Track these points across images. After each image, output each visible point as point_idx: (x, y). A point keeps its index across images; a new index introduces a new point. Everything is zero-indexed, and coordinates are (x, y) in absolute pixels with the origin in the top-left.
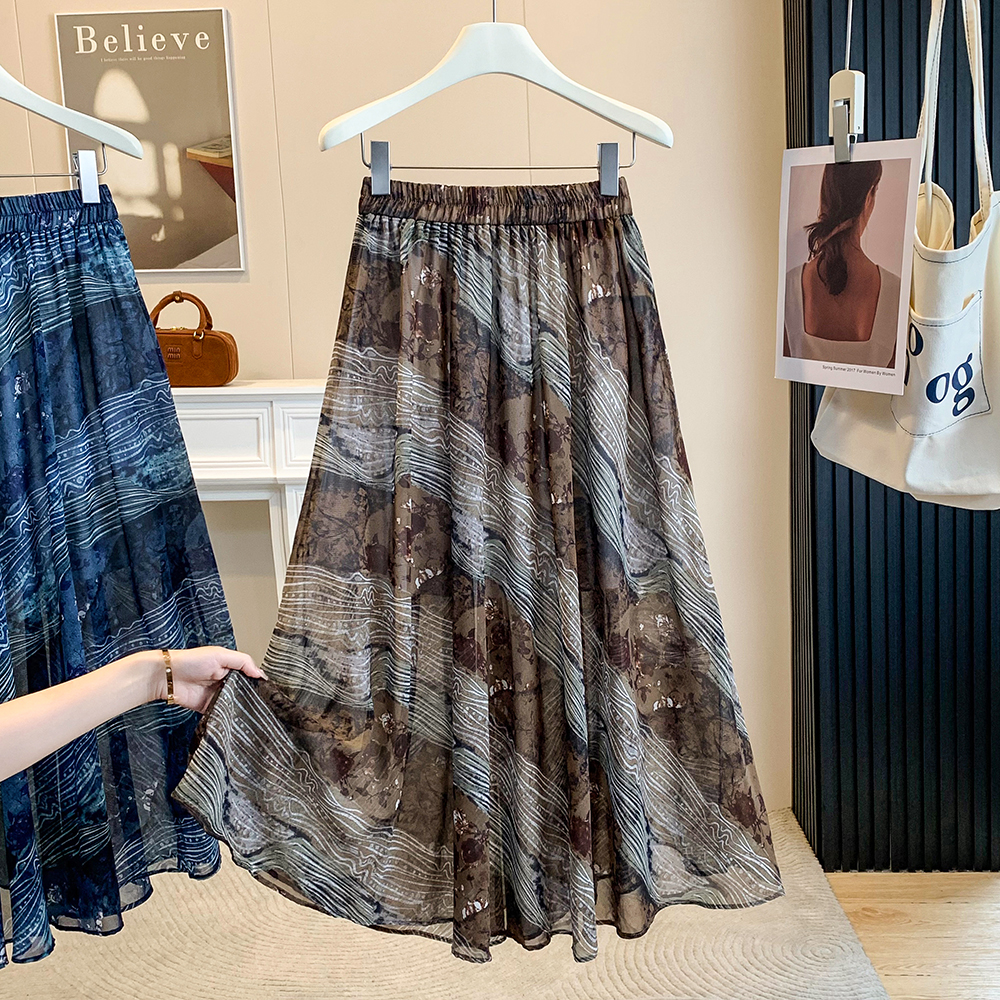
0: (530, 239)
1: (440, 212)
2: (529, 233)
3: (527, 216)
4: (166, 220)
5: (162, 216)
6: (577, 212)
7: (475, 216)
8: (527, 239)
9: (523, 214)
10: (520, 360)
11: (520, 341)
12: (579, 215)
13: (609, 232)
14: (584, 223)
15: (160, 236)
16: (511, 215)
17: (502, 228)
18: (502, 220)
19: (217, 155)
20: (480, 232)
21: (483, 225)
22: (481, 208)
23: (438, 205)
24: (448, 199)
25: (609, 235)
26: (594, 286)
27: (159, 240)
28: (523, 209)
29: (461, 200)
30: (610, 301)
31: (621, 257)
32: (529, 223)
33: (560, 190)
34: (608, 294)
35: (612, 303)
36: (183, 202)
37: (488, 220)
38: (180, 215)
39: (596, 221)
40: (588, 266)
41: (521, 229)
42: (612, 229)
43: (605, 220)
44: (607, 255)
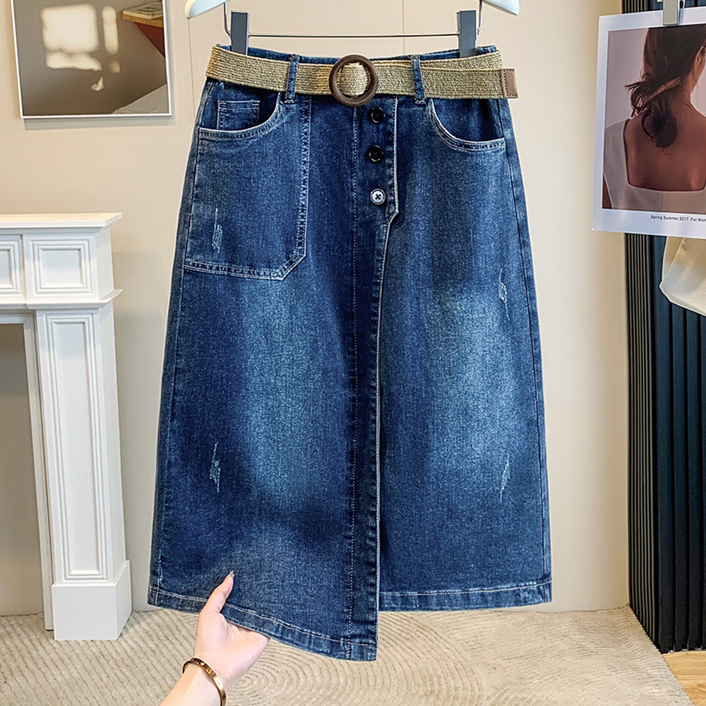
4: (104, 73)
5: (101, 69)
15: (99, 86)
19: (150, 17)
27: (98, 89)
36: (118, 57)
38: (116, 68)
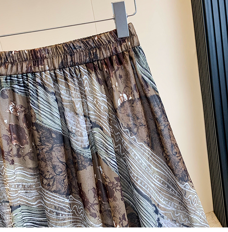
0: (77, 75)
1: (14, 68)
2: (75, 71)
3: (72, 60)
6: (104, 52)
7: (38, 66)
8: (75, 75)
9: (69, 60)
10: (83, 146)
11: (82, 136)
12: (106, 54)
13: (126, 60)
14: (110, 58)
16: (62, 62)
17: (58, 71)
18: (57, 66)
20: (44, 76)
21: (45, 71)
22: (41, 61)
23: (12, 64)
24: (18, 59)
25: (127, 62)
26: (121, 95)
28: (69, 57)
29: (27, 58)
30: (131, 102)
31: (136, 74)
32: (74, 65)
33: (91, 40)
34: (131, 98)
35: (133, 103)
37: (47, 68)
39: (118, 55)
40: (116, 84)
41: (70, 69)
42: (128, 57)
43: (123, 52)
44: (127, 74)
